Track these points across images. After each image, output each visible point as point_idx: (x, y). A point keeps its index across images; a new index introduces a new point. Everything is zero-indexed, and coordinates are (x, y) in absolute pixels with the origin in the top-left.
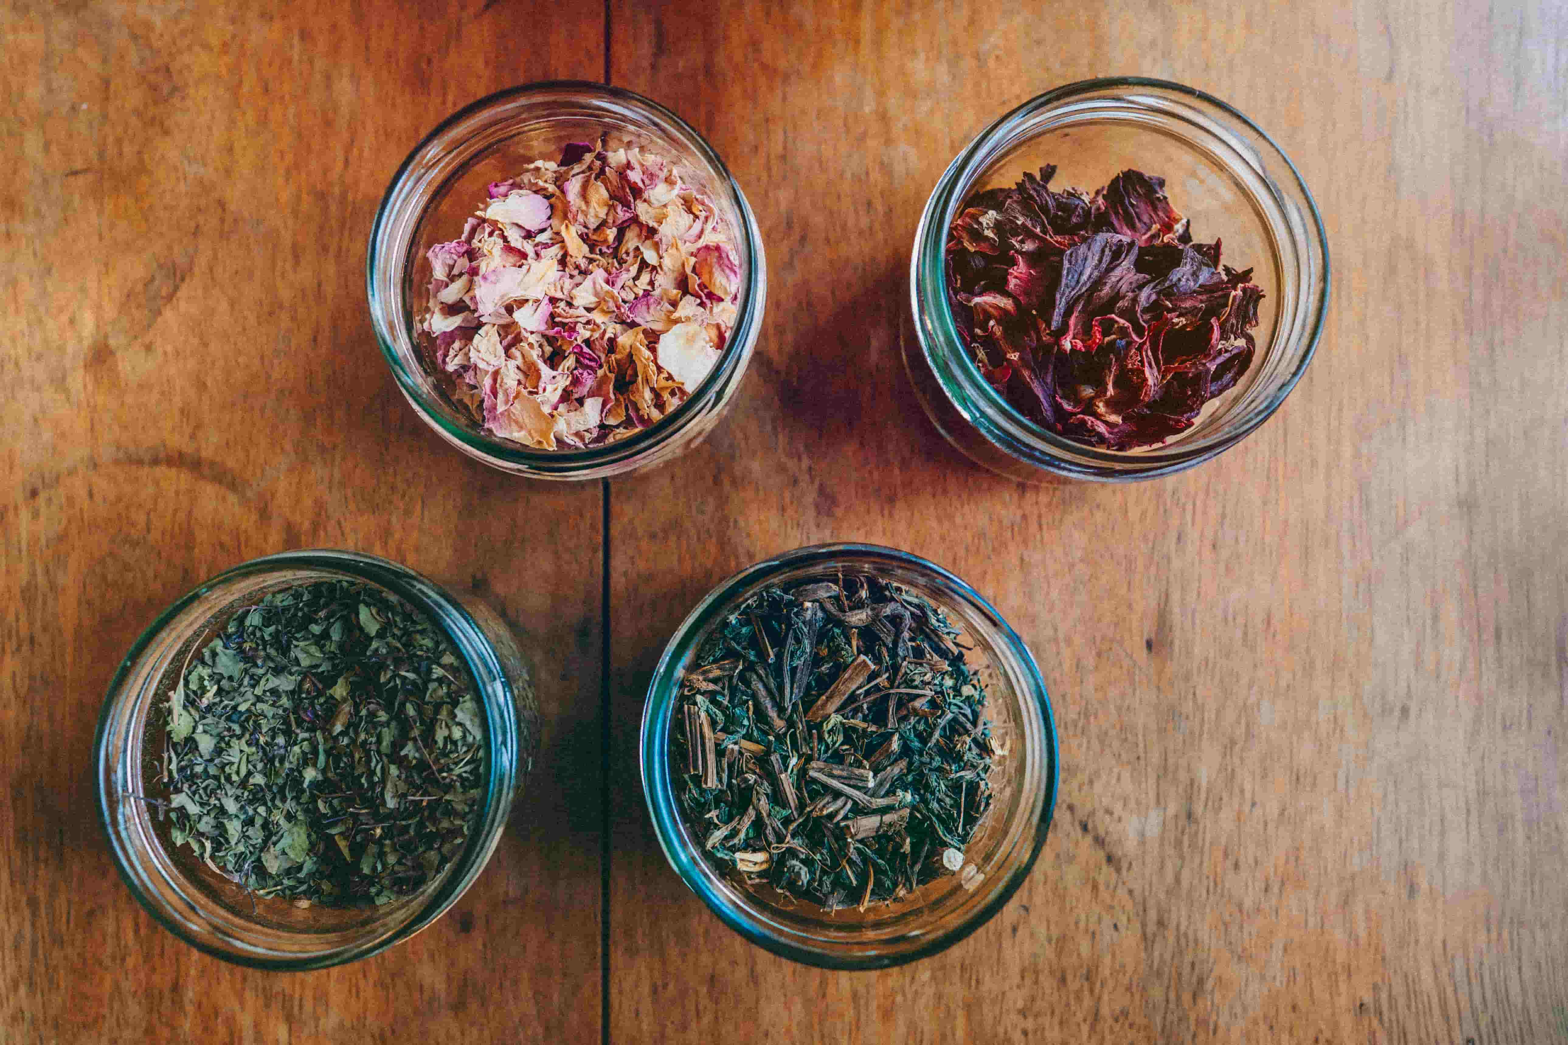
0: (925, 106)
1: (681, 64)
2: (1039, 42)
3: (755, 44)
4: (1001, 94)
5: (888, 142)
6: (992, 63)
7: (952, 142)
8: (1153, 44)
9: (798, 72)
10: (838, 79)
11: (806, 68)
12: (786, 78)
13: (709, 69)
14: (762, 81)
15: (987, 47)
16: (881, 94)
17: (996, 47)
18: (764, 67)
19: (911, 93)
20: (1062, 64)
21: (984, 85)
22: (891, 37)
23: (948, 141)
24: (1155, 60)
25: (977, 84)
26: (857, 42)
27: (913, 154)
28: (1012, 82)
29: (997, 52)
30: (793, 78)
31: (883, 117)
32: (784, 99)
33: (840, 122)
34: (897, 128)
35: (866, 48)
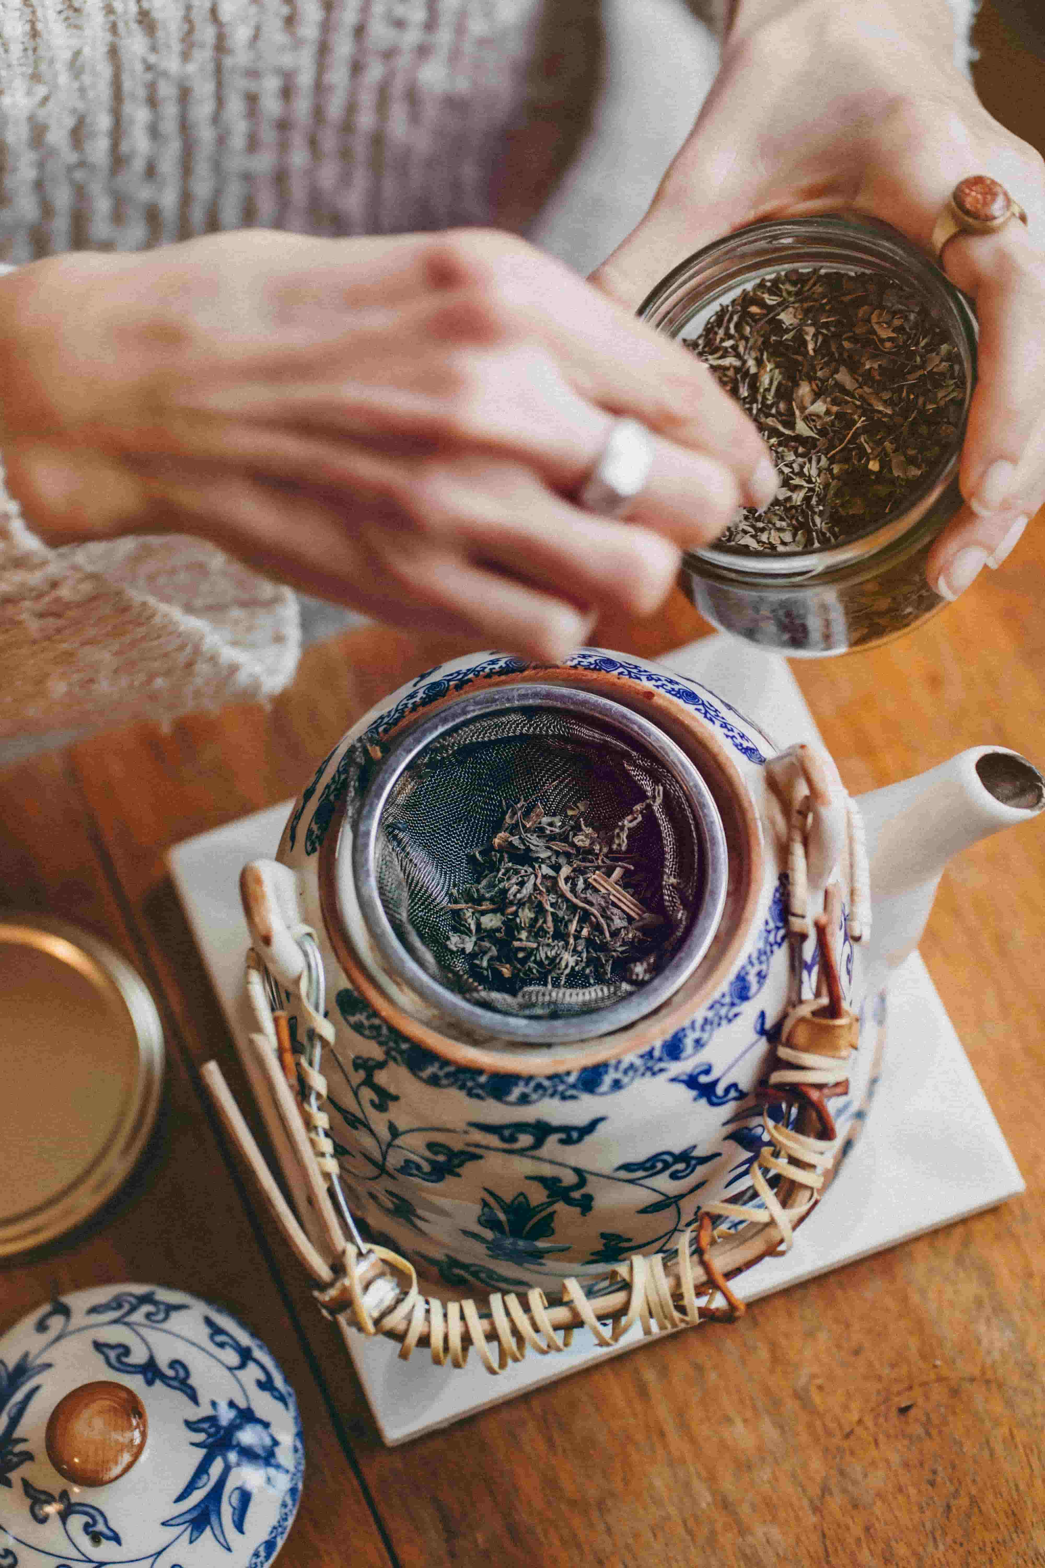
0: (765, 1474)
1: (480, 1538)
2: (857, 1352)
3: (551, 1484)
4: (841, 1427)
5: (743, 1531)
6: (817, 1398)
7: (811, 1502)
8: (979, 1303)
9: (612, 1495)
10: (658, 1483)
11: (618, 1485)
12: (601, 1505)
13: (514, 1532)
14: (577, 1522)
15: (803, 1381)
16: (712, 1479)
17: (814, 1376)
18: (573, 1503)
19: (744, 1466)
20: (893, 1366)
21: (818, 1423)
22: (696, 1413)
23: (805, 1502)
24: (988, 1320)
25: (810, 1426)
26: (662, 1434)
27: (775, 1532)
28: (846, 1408)
29: (819, 1381)
30: (609, 1503)
31: (725, 1504)
32: (609, 1531)
33: (681, 1530)
34: (745, 1510)
35: (673, 1436)
